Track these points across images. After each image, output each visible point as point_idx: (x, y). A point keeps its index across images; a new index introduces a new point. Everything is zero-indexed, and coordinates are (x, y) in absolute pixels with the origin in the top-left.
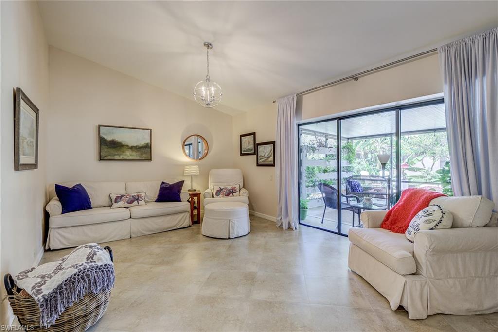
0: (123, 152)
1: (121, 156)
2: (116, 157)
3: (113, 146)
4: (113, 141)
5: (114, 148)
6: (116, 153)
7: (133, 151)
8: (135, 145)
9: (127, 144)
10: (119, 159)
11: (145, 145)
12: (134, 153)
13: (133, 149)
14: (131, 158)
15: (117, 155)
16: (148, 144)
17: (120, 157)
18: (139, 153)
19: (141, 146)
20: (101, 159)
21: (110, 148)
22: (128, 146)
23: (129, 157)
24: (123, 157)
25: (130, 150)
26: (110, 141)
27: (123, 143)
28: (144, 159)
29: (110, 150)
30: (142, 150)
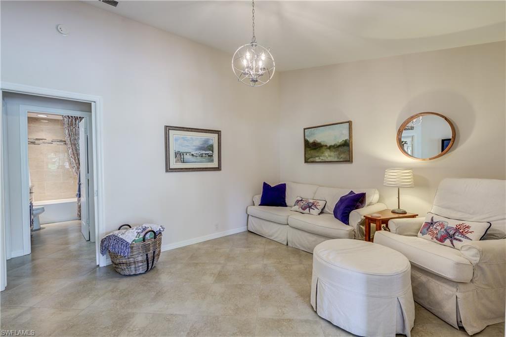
0: (323, 153)
1: (321, 157)
2: (317, 159)
3: (314, 147)
4: (314, 142)
5: (315, 149)
6: (317, 155)
7: (331, 151)
8: (333, 144)
9: (325, 144)
10: (319, 161)
11: (343, 142)
12: (332, 154)
13: (331, 149)
14: (329, 159)
15: (317, 156)
16: (346, 141)
17: (320, 159)
18: (337, 153)
19: (339, 144)
20: (306, 161)
21: (313, 149)
22: (326, 146)
23: (327, 158)
24: (322, 158)
25: (328, 150)
26: (312, 143)
27: (322, 144)
28: (342, 160)
29: (312, 152)
30: (340, 149)
